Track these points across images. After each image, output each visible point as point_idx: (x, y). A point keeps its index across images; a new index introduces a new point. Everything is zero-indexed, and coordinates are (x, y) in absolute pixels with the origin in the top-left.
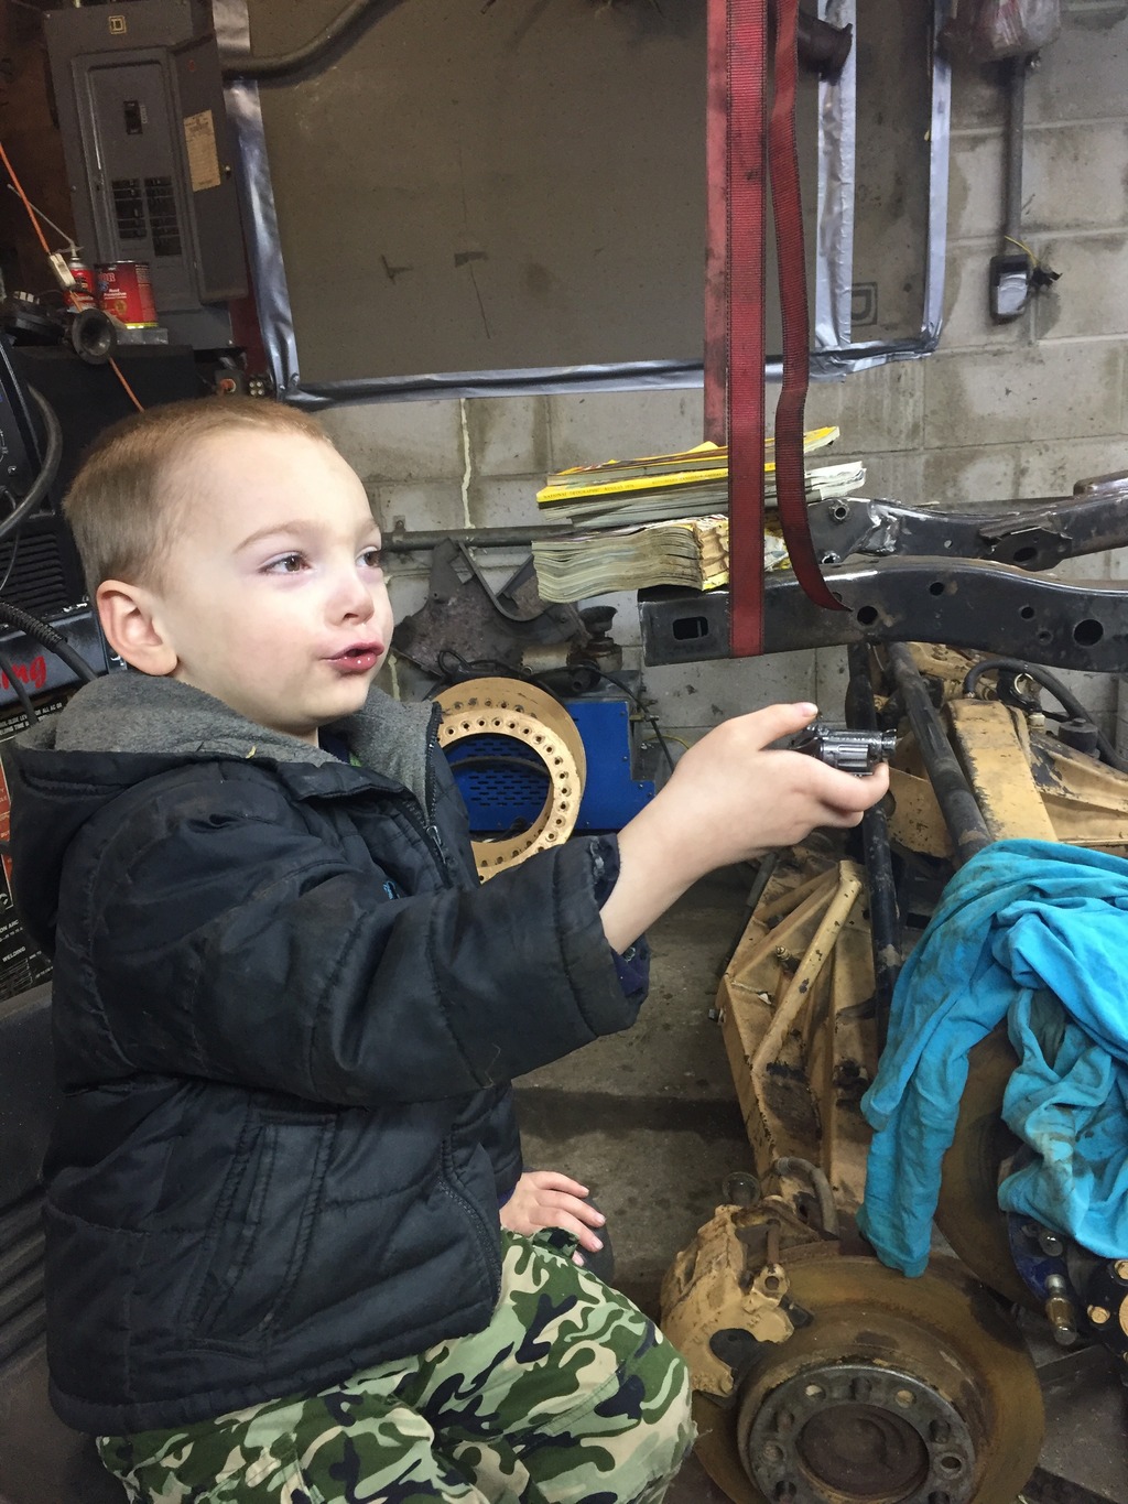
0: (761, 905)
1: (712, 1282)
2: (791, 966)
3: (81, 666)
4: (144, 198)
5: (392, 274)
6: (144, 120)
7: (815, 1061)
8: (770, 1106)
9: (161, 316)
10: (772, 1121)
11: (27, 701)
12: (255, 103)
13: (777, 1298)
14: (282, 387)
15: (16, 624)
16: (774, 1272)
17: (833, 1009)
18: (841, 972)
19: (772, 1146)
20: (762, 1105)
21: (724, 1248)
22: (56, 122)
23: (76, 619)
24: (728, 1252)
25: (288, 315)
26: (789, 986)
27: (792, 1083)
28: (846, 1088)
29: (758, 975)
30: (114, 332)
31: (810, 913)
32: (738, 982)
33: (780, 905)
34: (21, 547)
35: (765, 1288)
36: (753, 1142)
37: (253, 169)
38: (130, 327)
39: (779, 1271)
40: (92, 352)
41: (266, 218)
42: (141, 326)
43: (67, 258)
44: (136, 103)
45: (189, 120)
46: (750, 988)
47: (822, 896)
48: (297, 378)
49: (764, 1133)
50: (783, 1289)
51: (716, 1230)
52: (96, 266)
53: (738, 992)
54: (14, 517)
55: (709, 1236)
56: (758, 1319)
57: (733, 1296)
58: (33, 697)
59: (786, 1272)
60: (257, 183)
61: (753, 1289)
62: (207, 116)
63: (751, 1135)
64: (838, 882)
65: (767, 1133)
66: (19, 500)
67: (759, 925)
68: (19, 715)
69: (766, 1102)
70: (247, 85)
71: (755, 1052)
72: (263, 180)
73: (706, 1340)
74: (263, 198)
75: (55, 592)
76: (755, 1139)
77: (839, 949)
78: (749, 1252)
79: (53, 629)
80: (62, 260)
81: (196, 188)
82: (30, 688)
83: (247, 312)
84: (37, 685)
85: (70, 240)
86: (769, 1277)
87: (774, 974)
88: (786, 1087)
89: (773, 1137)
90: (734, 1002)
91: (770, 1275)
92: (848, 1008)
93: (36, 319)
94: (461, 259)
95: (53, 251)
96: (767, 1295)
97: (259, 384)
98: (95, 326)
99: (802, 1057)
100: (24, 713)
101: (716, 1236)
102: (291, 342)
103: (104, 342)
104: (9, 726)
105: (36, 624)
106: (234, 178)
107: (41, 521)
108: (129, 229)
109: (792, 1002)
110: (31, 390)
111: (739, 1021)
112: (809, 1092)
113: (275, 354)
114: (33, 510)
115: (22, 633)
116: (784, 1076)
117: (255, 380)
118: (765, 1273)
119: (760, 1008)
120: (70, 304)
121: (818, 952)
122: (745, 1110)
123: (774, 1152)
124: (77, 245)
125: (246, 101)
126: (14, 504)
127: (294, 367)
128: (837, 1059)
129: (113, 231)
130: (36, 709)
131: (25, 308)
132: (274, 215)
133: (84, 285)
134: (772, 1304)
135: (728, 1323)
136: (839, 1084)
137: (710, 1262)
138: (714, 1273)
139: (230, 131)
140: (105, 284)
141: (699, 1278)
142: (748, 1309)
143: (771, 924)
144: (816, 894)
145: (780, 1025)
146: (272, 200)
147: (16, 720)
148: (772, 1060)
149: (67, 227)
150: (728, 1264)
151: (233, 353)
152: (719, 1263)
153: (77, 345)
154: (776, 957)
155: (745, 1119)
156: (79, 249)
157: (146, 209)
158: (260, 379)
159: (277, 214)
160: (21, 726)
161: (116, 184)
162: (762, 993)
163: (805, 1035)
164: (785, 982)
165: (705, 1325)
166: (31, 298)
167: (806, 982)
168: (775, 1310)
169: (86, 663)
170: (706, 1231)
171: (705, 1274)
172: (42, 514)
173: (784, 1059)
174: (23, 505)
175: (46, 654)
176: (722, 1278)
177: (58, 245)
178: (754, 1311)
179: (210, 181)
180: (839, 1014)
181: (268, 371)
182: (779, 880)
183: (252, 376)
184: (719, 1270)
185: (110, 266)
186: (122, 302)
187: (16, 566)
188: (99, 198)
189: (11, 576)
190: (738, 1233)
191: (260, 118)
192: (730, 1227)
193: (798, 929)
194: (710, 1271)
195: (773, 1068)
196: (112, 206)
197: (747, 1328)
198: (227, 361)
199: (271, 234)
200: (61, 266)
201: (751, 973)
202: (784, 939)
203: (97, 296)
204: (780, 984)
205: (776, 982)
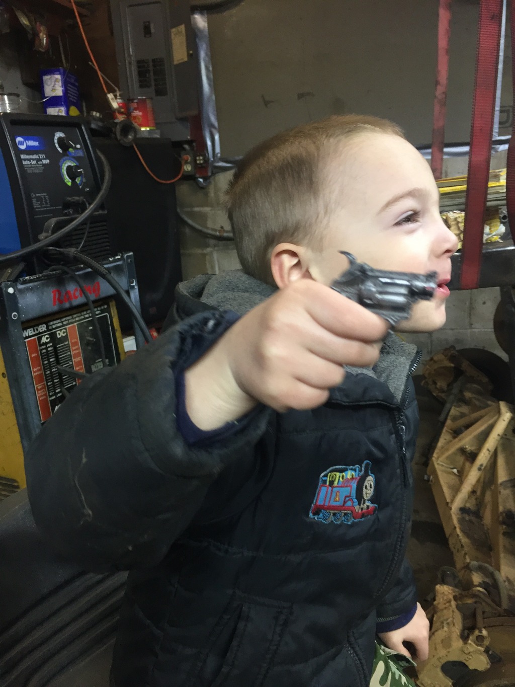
0: (449, 422)
1: (444, 634)
2: (472, 457)
3: (117, 286)
4: (151, 68)
5: (266, 103)
6: (153, 31)
7: (486, 508)
8: (462, 531)
9: (157, 125)
10: (464, 540)
11: (91, 303)
12: (205, 22)
13: (483, 647)
14: (212, 159)
15: (87, 265)
16: (481, 633)
17: (497, 481)
18: (501, 462)
19: (466, 554)
20: (458, 530)
21: (451, 616)
22: (112, 33)
23: (115, 264)
24: (453, 618)
25: (216, 124)
26: (471, 468)
27: (473, 518)
28: (508, 525)
29: (451, 459)
30: (136, 131)
31: (483, 428)
32: (440, 462)
33: (461, 422)
34: (90, 228)
35: (476, 641)
36: (452, 549)
37: (202, 54)
38: (143, 129)
39: (484, 633)
40: (125, 140)
41: (208, 78)
42: (148, 129)
43: (115, 96)
44: (149, 22)
45: (174, 30)
46: (447, 466)
47: (489, 420)
48: (219, 155)
49: (460, 546)
50: (487, 642)
51: (445, 604)
52: (129, 100)
53: (441, 467)
54: (87, 213)
55: (441, 606)
56: (471, 657)
57: (457, 643)
58: (94, 302)
59: (489, 632)
60: (204, 60)
61: (470, 641)
62: (182, 28)
63: (451, 546)
64: (499, 413)
65: (462, 546)
66: (90, 204)
67: (448, 432)
68: (86, 310)
69: (460, 529)
70: (202, 13)
71: (452, 501)
72: (207, 59)
73: (440, 665)
74: (207, 68)
75: (106, 250)
76: (454, 548)
77: (499, 449)
78: (465, 618)
79: (104, 268)
80: (113, 97)
81: (176, 63)
82: (92, 297)
83: (197, 123)
84: (96, 296)
85: (116, 88)
86: (479, 636)
87: (461, 459)
88: (470, 521)
89: (466, 549)
90: (439, 473)
91: (479, 634)
92: (506, 481)
93: (100, 124)
94: (301, 96)
95: (109, 93)
96: (477, 645)
97: (201, 158)
98: (127, 128)
99: (477, 505)
100: (89, 309)
101: (445, 608)
102: (217, 137)
103: (131, 135)
104: (82, 316)
105: (96, 265)
106: (194, 58)
107: (100, 215)
108: (143, 84)
109: (473, 476)
110: (98, 151)
111: (442, 482)
112: (483, 525)
113: (209, 143)
114: (96, 210)
115: (90, 270)
116: (469, 515)
117: (199, 156)
118: (477, 633)
119: (453, 477)
120: (116, 118)
121: (488, 450)
122: (448, 531)
123: (467, 557)
124: (120, 91)
125: (200, 21)
126: (88, 206)
127: (218, 150)
128: (501, 509)
129: (136, 84)
130: (95, 307)
131: (95, 118)
132: (211, 76)
133: (122, 110)
134: (480, 651)
135: (453, 657)
136: (504, 523)
137: (443, 623)
138: (446, 629)
139: (192, 35)
140: (132, 108)
141: (436, 631)
142: (466, 652)
143: (456, 433)
144: (485, 418)
145: (467, 488)
146: (211, 69)
147: (85, 313)
148: (462, 506)
149: (115, 83)
150: (454, 625)
151: (189, 142)
152: (448, 624)
153: (119, 137)
154: (462, 451)
155: (447, 536)
156: (121, 93)
157: (152, 73)
158: (202, 155)
159: (213, 76)
160: (87, 316)
161: (138, 62)
162: (453, 468)
163: (478, 493)
164: (467, 464)
165: (440, 658)
166: (98, 115)
167: (481, 465)
168: (481, 654)
169: (120, 286)
170: (439, 603)
171: (440, 629)
172: (101, 212)
173: (468, 505)
174: (92, 206)
175: (101, 280)
176: (450, 632)
177: (111, 91)
178: (470, 653)
179: (183, 59)
180: (501, 484)
181: (206, 151)
182: (457, 409)
183: (198, 154)
184: (448, 628)
185: (135, 99)
186: (140, 117)
187: (88, 237)
188: (130, 68)
189: (85, 242)
190: (458, 607)
191: (207, 29)
192: (453, 603)
193: (475, 437)
194: (443, 627)
195: (463, 510)
196: (136, 73)
197: (464, 661)
198: (186, 147)
199: (210, 85)
200: (112, 99)
201: (448, 458)
202: (467, 440)
203: (128, 114)
204: (464, 464)
205: (461, 463)
